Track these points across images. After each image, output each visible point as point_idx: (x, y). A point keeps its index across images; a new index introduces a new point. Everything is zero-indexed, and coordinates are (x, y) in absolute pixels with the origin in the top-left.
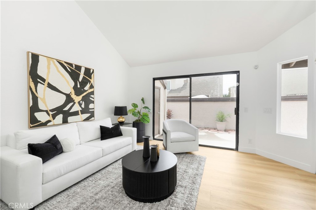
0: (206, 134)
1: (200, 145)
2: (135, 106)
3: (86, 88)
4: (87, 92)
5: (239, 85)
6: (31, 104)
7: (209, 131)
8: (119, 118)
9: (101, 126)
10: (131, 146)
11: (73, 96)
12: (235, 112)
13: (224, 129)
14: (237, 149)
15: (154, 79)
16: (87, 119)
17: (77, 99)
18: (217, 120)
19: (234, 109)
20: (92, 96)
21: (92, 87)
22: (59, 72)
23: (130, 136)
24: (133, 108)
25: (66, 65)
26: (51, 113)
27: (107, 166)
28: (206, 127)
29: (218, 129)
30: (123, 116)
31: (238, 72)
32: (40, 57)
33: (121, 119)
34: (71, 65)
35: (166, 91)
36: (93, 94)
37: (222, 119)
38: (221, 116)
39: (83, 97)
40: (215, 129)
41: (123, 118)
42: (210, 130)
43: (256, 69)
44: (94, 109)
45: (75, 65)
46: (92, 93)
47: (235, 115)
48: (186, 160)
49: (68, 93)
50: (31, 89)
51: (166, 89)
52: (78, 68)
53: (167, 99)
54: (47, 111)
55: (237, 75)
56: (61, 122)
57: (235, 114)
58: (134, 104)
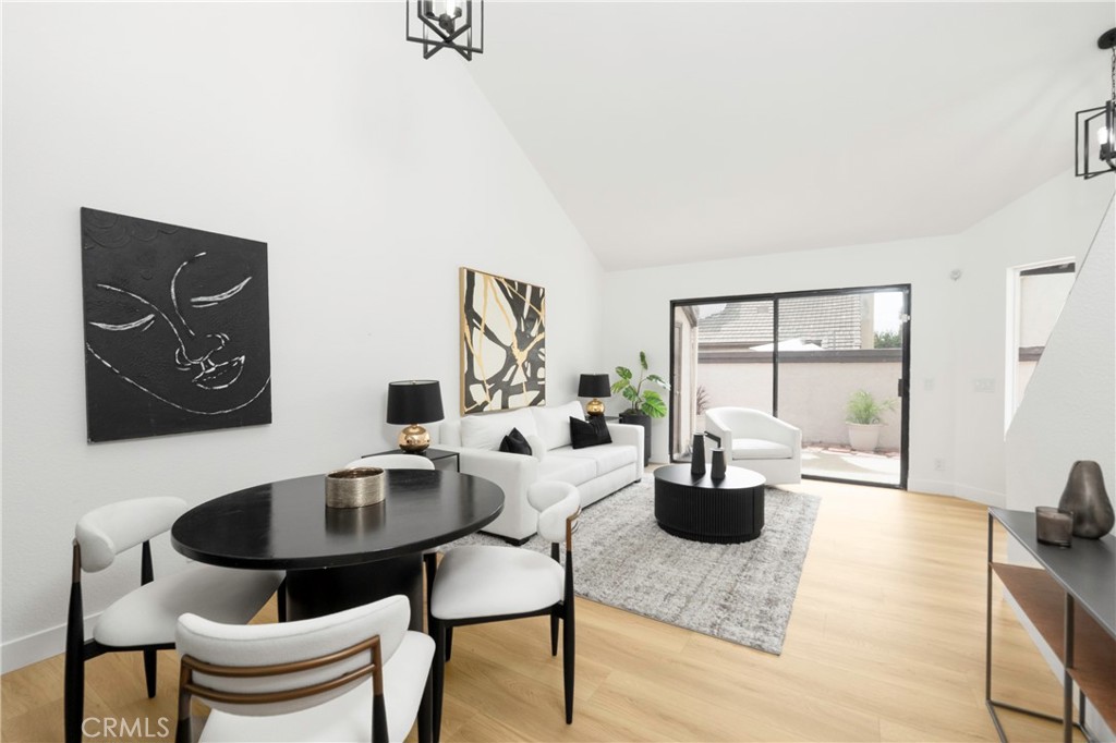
0: (815, 457)
1: (804, 477)
2: (625, 373)
3: (534, 333)
4: (535, 341)
5: (909, 322)
6: (466, 369)
7: (825, 452)
8: (590, 403)
9: (571, 418)
10: (634, 466)
11: (516, 351)
12: (899, 390)
13: (873, 446)
14: (904, 486)
15: (674, 304)
16: (535, 403)
17: (521, 356)
18: (850, 419)
19: (897, 382)
20: (541, 350)
21: (542, 329)
22: (497, 300)
23: (632, 444)
24: (621, 379)
25: (506, 285)
26: (488, 387)
27: (599, 501)
28: (814, 440)
29: (854, 445)
30: (598, 399)
31: (908, 286)
32: (476, 274)
33: (595, 407)
34: (511, 283)
35: (694, 332)
36: (544, 347)
37: (866, 416)
38: (862, 406)
39: (529, 352)
40: (843, 446)
41: (600, 403)
42: (826, 448)
43: (956, 279)
44: (543, 379)
45: (519, 283)
46: (542, 344)
47: (900, 398)
48: (773, 499)
49: (509, 345)
50: (466, 338)
51: (697, 329)
52: (523, 287)
53: (699, 354)
54: (482, 382)
55: (905, 296)
56: (500, 407)
57: (900, 395)
58: (621, 368)
